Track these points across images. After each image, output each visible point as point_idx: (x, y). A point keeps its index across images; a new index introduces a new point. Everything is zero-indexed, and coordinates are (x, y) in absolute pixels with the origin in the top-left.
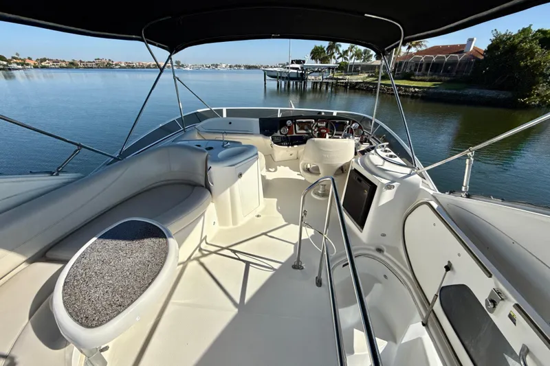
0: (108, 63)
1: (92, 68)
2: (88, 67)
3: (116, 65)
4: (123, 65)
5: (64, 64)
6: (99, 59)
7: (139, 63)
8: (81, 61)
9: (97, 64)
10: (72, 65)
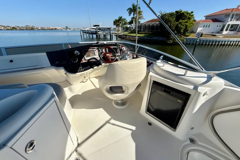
0: (32, 28)
1: (24, 30)
2: (21, 29)
3: (36, 28)
4: (39, 28)
5: (9, 28)
6: (27, 26)
7: (48, 28)
8: (18, 27)
9: (26, 28)
10: (14, 28)
